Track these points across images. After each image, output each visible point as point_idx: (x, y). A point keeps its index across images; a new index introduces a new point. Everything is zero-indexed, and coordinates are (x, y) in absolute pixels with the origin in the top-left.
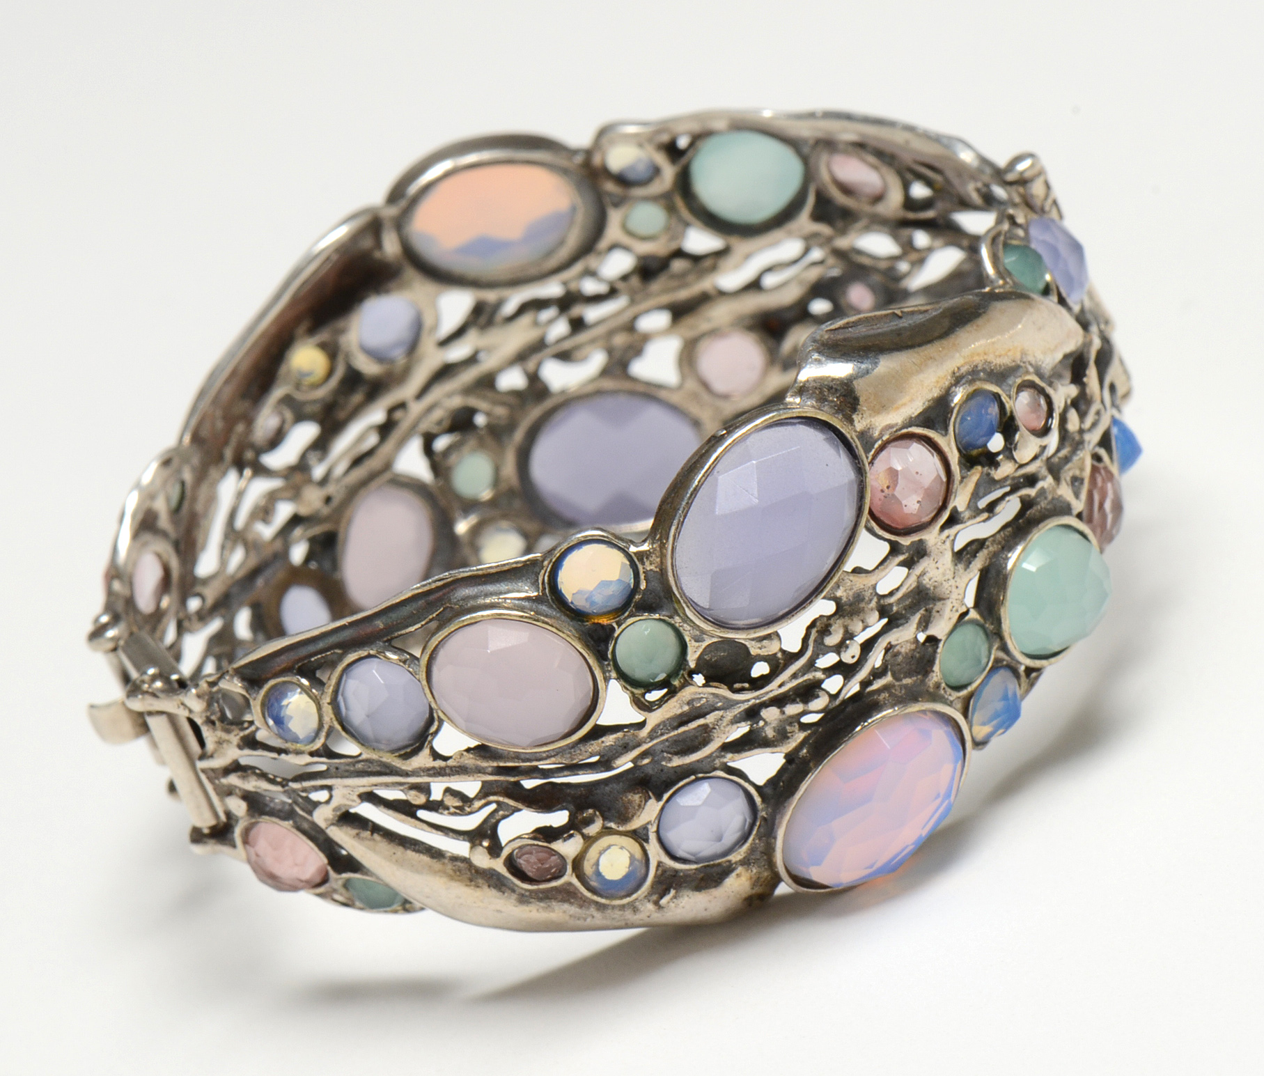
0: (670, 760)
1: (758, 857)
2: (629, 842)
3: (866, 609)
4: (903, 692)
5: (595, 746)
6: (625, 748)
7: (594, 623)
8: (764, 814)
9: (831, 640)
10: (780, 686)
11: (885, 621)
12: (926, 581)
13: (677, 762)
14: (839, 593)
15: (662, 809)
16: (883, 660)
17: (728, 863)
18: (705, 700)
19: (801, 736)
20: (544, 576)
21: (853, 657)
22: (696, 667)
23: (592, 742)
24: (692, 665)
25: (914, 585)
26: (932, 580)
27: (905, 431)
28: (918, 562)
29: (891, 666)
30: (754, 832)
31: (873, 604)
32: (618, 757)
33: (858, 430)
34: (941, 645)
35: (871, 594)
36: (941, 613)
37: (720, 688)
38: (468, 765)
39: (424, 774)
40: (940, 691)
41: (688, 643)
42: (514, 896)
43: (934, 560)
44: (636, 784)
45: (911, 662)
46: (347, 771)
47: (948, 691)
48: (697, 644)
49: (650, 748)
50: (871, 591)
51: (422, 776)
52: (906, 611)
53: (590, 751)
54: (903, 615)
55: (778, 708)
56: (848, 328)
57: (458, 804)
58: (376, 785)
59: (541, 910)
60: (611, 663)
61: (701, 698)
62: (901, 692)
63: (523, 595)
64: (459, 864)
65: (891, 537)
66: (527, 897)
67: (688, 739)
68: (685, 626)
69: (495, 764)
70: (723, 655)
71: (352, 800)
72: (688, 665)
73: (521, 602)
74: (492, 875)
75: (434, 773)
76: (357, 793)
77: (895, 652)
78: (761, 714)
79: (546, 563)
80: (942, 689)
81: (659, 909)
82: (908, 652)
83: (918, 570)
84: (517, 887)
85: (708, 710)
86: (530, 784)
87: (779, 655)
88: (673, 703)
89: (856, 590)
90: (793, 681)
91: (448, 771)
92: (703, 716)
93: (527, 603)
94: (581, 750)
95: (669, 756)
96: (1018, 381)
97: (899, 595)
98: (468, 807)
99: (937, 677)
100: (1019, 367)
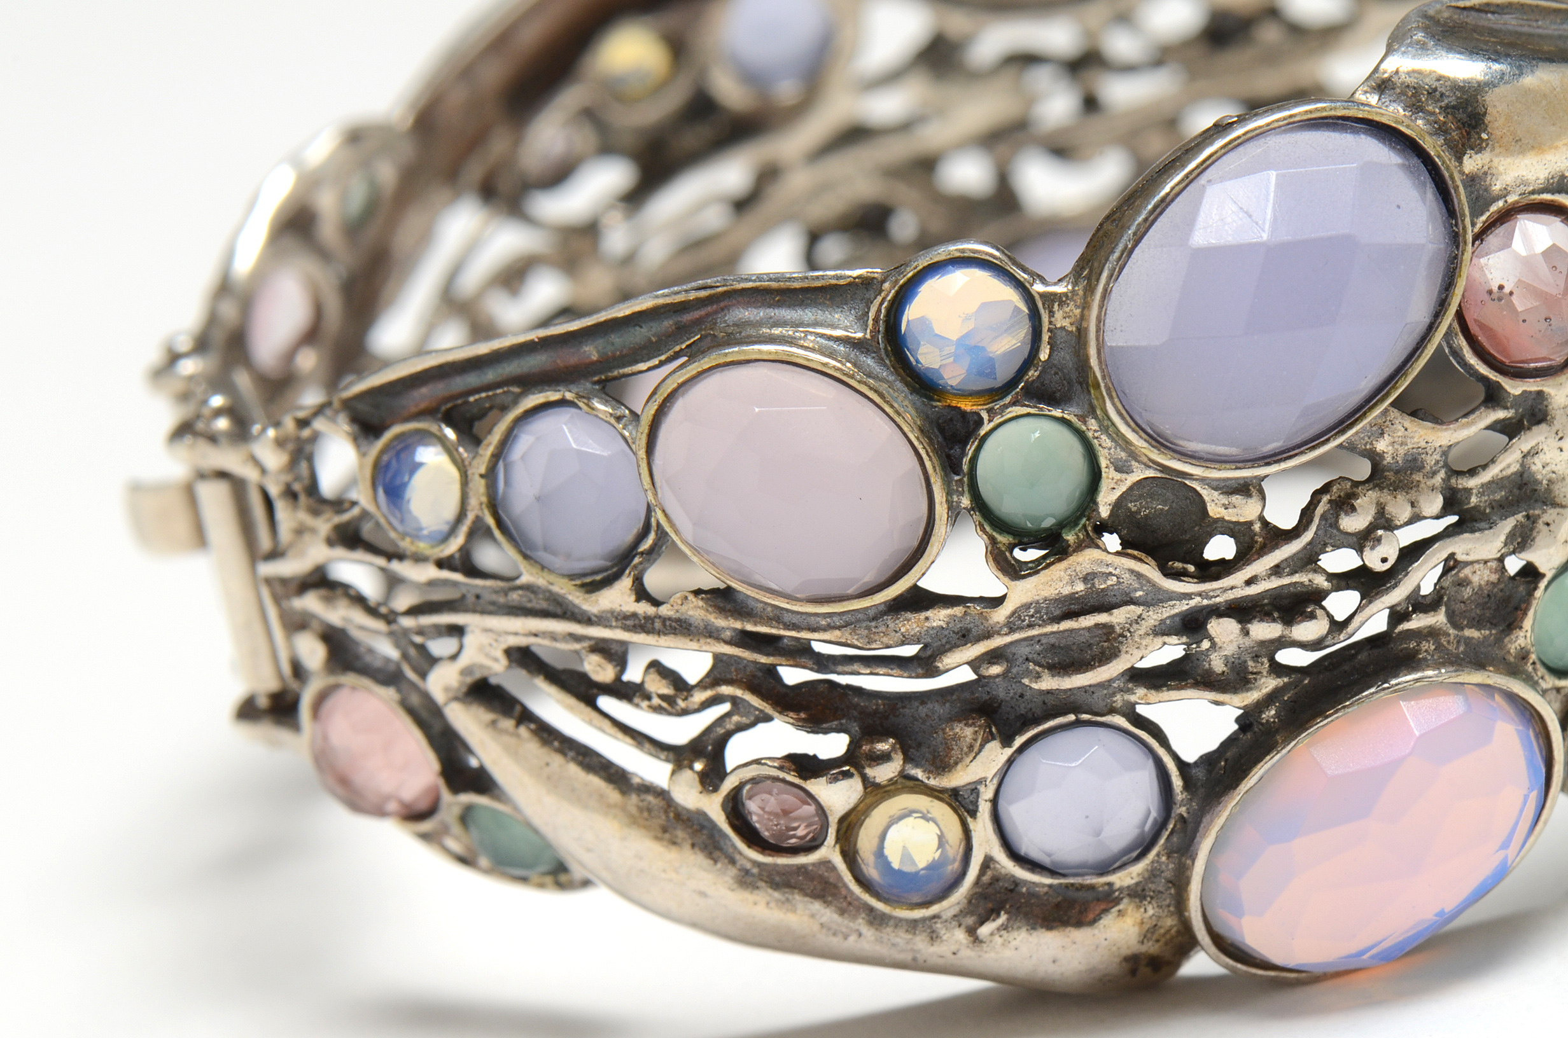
0: (1038, 677)
1: (1161, 888)
2: (942, 811)
3: (1422, 485)
4: (1462, 649)
5: (912, 623)
6: (965, 637)
7: (949, 406)
8: (1183, 810)
9: (1353, 523)
10: (1249, 582)
11: (1453, 519)
12: (1537, 466)
13: (1048, 683)
14: (1381, 446)
15: (1010, 762)
16: (1436, 585)
17: (1106, 888)
18: (1115, 579)
19: (1269, 683)
20: (878, 306)
21: (1384, 560)
22: (1110, 516)
23: (909, 615)
24: (1104, 512)
25: (1515, 468)
26: (1548, 469)
27: (1547, 197)
28: (1529, 429)
29: (1449, 599)
30: (1162, 841)
31: (1438, 479)
32: (950, 650)
33: (1467, 172)
34: (1542, 584)
35: (1437, 462)
36: (1552, 527)
37: (1141, 560)
38: (692, 621)
39: (619, 624)
40: (1526, 664)
41: (1103, 470)
42: (733, 871)
43: (1557, 433)
44: (973, 711)
45: (1486, 603)
46: (493, 603)
47: (1541, 671)
48: (1118, 476)
49: (1005, 645)
50: (1437, 457)
51: (616, 627)
52: (1493, 508)
53: (903, 630)
54: (1484, 513)
55: (1240, 622)
56: (1486, 12)
57: (667, 691)
58: (536, 635)
59: (772, 905)
60: (965, 479)
61: (1110, 574)
62: (1457, 648)
63: (838, 333)
64: (650, 798)
65: (1493, 375)
66: (753, 875)
67: (1075, 648)
68: (1104, 437)
69: (738, 625)
70: (1160, 507)
71: (496, 660)
72: (1096, 510)
73: (831, 343)
74: (702, 827)
75: (634, 626)
76: (504, 646)
77: (1462, 575)
78: (1209, 626)
79: (886, 285)
80: (1531, 661)
81: (974, 942)
82: (1483, 583)
83: (1525, 442)
84: (740, 853)
85: (1118, 599)
86: (792, 675)
87: (1257, 527)
88: (1059, 571)
89: (1410, 446)
90: (1273, 578)
91: (658, 625)
92: (1107, 608)
93: (842, 348)
94: (888, 626)
95: (1037, 669)
97: (1485, 478)
98: (683, 700)
99: (1524, 636)
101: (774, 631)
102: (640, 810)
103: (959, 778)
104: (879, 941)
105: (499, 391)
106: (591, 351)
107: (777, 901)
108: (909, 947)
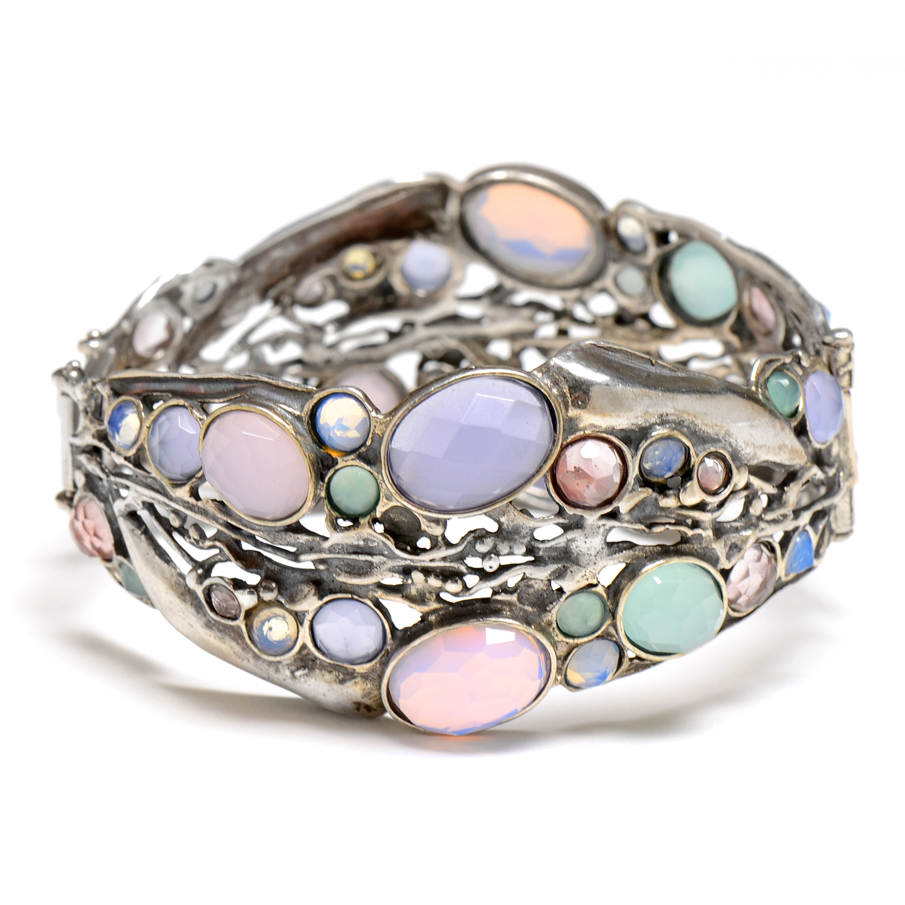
0: (339, 575)
1: (375, 678)
2: (291, 619)
3: (518, 541)
4: (521, 613)
5: (292, 537)
6: (311, 550)
7: (328, 453)
8: (389, 648)
9: (481, 548)
10: (431, 561)
11: (532, 558)
12: (573, 546)
13: (343, 578)
14: (503, 520)
15: (321, 607)
16: (516, 584)
17: (352, 671)
18: (377, 544)
19: (434, 605)
20: (309, 405)
21: (491, 567)
22: (380, 517)
23: (291, 534)
24: (378, 515)
25: (563, 544)
26: (578, 549)
27: (605, 435)
28: (573, 530)
29: (521, 592)
30: (379, 658)
31: (526, 540)
32: (304, 554)
33: (569, 416)
34: (564, 597)
35: (527, 533)
36: (573, 574)
37: (388, 539)
38: (209, 511)
40: (550, 628)
41: (381, 497)
42: (204, 619)
43: (585, 535)
44: (312, 581)
45: (539, 598)
46: (141, 481)
47: (556, 632)
48: (386, 501)
49: (327, 559)
50: (527, 530)
51: (181, 505)
52: (549, 559)
53: (288, 540)
54: (545, 560)
55: (425, 576)
56: (609, 351)
57: (197, 537)
58: (153, 499)
59: (217, 638)
60: (325, 485)
62: (519, 613)
63: (290, 410)
64: (180, 579)
65: (562, 503)
66: (212, 624)
67: (356, 567)
68: (384, 484)
69: (225, 518)
70: (404, 519)
71: (138, 504)
72: (375, 513)
73: (287, 413)
74: (195, 598)
75: (187, 507)
76: (142, 500)
77: (529, 584)
78: (412, 574)
79: (315, 396)
80: (553, 627)
81: (293, 677)
82: (539, 589)
83: (570, 535)
84: (208, 614)
85: (377, 552)
86: (246, 546)
87: (440, 538)
88: (353, 533)
89: (516, 523)
90: (442, 562)
91: (197, 509)
92: (372, 555)
93: (290, 417)
94: (282, 537)
95: (340, 572)
96: (712, 449)
97: (548, 545)
98: (203, 543)
99: (552, 617)
100: (719, 441)
101: (238, 526)
102: (175, 582)
104: (256, 666)
105: (165, 394)
106: (202, 388)
107: (219, 637)
108: (267, 671)
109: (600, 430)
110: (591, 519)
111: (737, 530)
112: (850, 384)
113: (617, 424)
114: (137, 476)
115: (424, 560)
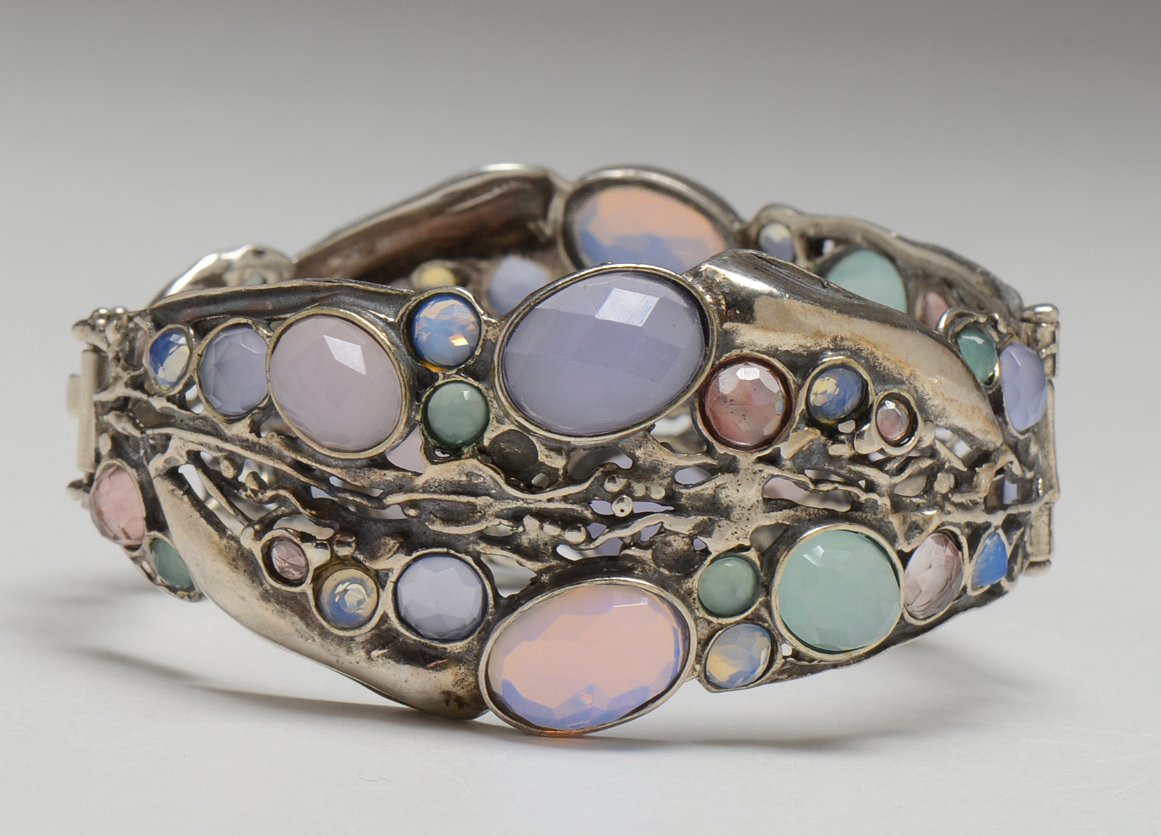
0: (433, 522)
1: (471, 659)
2: (369, 583)
3: (655, 481)
4: (656, 575)
5: (377, 475)
6: (400, 489)
7: (425, 368)
8: (490, 618)
9: (611, 487)
10: (550, 500)
11: (671, 508)
12: (722, 494)
13: (438, 527)
14: (639, 453)
15: (408, 566)
16: (651, 538)
17: (442, 650)
18: (482, 479)
19: (549, 562)
20: (407, 307)
21: (622, 511)
22: (489, 446)
23: (377, 470)
24: (486, 443)
25: (710, 492)
26: (728, 498)
27: (765, 357)
28: (723, 474)
29: (655, 548)
30: (477, 632)
31: (666, 482)
32: (392, 494)
33: (723, 329)
34: (710, 558)
35: (667, 473)
36: (721, 530)
37: (498, 474)
38: (273, 449)
39: (240, 444)
40: (690, 598)
41: (491, 420)
42: (260, 589)
43: (738, 481)
44: (398, 533)
45: (677, 560)
46: (187, 425)
47: (698, 605)
48: (497, 425)
49: (419, 500)
50: (668, 469)
51: (238, 445)
52: (693, 509)
53: (372, 478)
54: (687, 510)
55: (540, 521)
56: (772, 264)
57: (255, 487)
58: (202, 445)
59: (275, 612)
60: (422, 406)
61: (480, 476)
62: (653, 575)
63: (383, 316)
64: (232, 543)
65: (710, 439)
66: (269, 594)
67: (456, 513)
68: (495, 402)
69: (294, 456)
70: (516, 450)
71: (182, 456)
72: (482, 440)
73: (377, 320)
74: (252, 563)
75: (246, 446)
76: (187, 449)
77: (667, 539)
78: (524, 519)
79: (414, 298)
80: (693, 597)
81: (368, 659)
82: (679, 548)
83: (720, 479)
84: (266, 580)
85: (483, 491)
86: (318, 493)
87: (561, 472)
88: (454, 465)
89: (654, 459)
90: (562, 502)
91: (257, 448)
92: (476, 495)
93: (381, 324)
94: (365, 474)
95: (434, 518)
96: (895, 391)
97: (692, 491)
98: (262, 494)
99: (693, 583)
100: (903, 383)
101: (309, 463)
102: (226, 547)
103: (380, 565)
104: (322, 646)
105: (222, 316)
106: (269, 304)
107: (278, 610)
108: (337, 653)
109: (761, 349)
110: (746, 461)
111: (918, 507)
112: (1053, 373)
113: (781, 343)
114: (182, 421)
115: (540, 501)
